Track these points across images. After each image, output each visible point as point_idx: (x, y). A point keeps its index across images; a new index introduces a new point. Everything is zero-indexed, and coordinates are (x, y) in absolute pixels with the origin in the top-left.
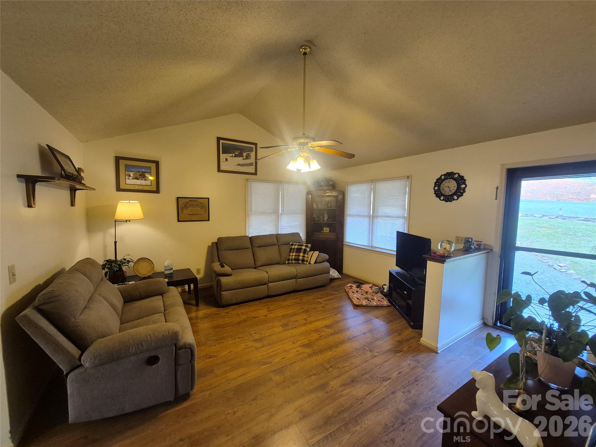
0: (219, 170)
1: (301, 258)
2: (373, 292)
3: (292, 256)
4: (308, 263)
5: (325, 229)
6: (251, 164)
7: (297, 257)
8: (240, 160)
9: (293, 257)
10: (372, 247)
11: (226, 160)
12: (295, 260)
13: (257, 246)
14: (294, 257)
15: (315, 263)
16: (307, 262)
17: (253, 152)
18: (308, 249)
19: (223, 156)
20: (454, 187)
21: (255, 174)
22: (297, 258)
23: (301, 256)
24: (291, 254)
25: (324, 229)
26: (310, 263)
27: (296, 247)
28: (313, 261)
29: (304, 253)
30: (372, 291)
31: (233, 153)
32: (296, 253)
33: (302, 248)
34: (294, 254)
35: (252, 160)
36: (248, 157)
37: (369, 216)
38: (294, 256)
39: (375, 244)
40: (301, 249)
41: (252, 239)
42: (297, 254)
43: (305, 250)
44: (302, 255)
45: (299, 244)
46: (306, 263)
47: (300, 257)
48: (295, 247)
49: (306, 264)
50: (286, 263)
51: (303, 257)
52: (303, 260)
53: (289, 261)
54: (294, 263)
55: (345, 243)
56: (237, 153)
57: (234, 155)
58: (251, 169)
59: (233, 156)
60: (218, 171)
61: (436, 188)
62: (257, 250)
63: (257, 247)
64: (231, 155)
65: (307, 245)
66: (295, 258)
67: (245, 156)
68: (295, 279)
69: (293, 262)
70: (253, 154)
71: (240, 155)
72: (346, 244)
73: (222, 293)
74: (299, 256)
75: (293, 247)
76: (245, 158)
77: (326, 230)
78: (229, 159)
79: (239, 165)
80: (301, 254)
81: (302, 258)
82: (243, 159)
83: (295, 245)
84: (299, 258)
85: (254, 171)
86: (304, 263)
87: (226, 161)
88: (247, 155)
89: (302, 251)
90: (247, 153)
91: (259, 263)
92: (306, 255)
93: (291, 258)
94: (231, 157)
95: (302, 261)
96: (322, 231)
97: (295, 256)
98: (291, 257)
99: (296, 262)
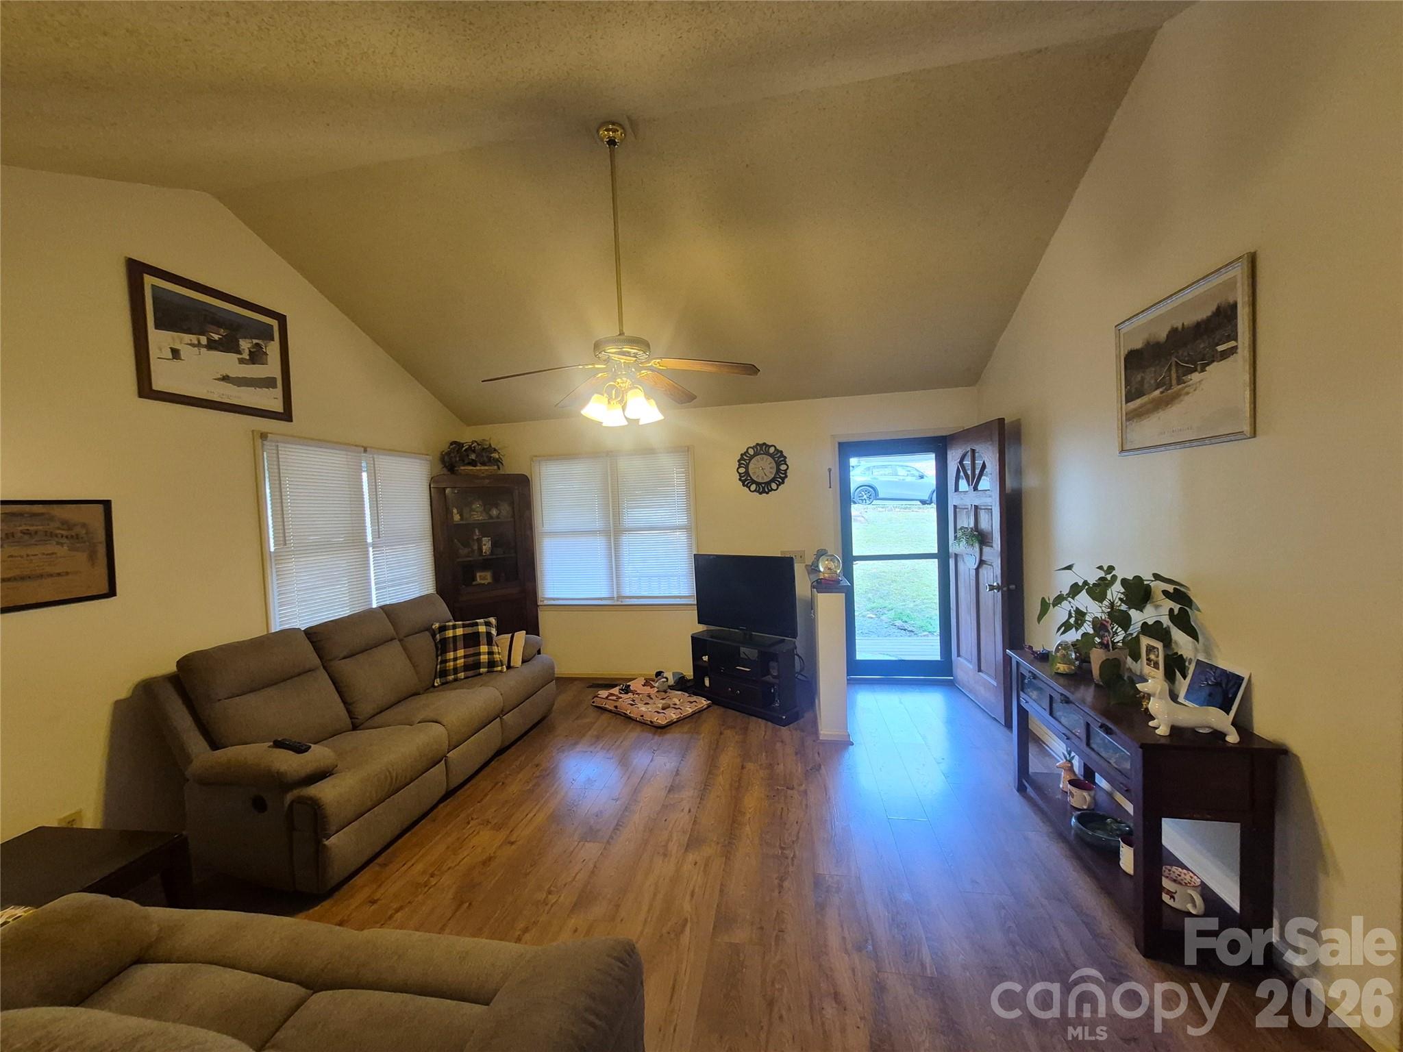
0: (146, 389)
1: (484, 658)
2: (658, 691)
3: (455, 659)
4: (504, 666)
5: (480, 576)
6: (269, 383)
7: (472, 659)
8: (228, 363)
9: (461, 662)
10: (619, 597)
11: (176, 354)
12: (466, 668)
13: (342, 655)
14: (462, 660)
15: (523, 662)
16: (502, 665)
17: (272, 342)
18: (494, 632)
19: (160, 340)
20: (771, 468)
21: (286, 415)
22: (472, 663)
23: (484, 653)
24: (451, 655)
25: (478, 574)
26: (509, 667)
27: (460, 632)
28: (517, 659)
29: (490, 642)
30: (656, 690)
31: (202, 334)
32: (465, 648)
33: (479, 632)
34: (461, 653)
35: (272, 368)
36: (256, 357)
37: (606, 532)
38: (460, 658)
39: (627, 591)
40: (477, 634)
41: (314, 635)
42: (471, 651)
43: (489, 634)
44: (487, 651)
45: (463, 624)
46: (499, 668)
47: (482, 657)
48: (454, 633)
49: (501, 671)
50: (436, 684)
51: (490, 653)
52: (492, 664)
53: (446, 676)
54: (463, 677)
55: (543, 601)
56: (216, 337)
57: (204, 340)
58: (271, 400)
59: (199, 345)
60: (142, 394)
61: (742, 470)
62: (346, 668)
63: (344, 658)
64: (193, 338)
65: (486, 620)
66: (464, 662)
67: (247, 351)
68: (499, 718)
69: (462, 675)
70: (273, 349)
71: (229, 345)
72: (546, 602)
73: (326, 843)
74: (479, 654)
75: (450, 633)
76: (248, 358)
77: (484, 577)
78: (185, 351)
79: (225, 378)
80: (484, 648)
81: (488, 659)
82: (241, 361)
83: (454, 627)
84: (480, 659)
85: (278, 407)
86: (496, 669)
87: (174, 358)
88: (253, 347)
89: (483, 639)
90: (255, 341)
91: (364, 709)
92: (495, 649)
93: (452, 667)
94: (193, 345)
95: (488, 668)
96: (474, 581)
97: (465, 657)
98: (452, 663)
99: (470, 673)
